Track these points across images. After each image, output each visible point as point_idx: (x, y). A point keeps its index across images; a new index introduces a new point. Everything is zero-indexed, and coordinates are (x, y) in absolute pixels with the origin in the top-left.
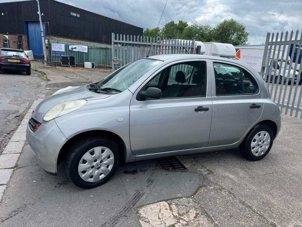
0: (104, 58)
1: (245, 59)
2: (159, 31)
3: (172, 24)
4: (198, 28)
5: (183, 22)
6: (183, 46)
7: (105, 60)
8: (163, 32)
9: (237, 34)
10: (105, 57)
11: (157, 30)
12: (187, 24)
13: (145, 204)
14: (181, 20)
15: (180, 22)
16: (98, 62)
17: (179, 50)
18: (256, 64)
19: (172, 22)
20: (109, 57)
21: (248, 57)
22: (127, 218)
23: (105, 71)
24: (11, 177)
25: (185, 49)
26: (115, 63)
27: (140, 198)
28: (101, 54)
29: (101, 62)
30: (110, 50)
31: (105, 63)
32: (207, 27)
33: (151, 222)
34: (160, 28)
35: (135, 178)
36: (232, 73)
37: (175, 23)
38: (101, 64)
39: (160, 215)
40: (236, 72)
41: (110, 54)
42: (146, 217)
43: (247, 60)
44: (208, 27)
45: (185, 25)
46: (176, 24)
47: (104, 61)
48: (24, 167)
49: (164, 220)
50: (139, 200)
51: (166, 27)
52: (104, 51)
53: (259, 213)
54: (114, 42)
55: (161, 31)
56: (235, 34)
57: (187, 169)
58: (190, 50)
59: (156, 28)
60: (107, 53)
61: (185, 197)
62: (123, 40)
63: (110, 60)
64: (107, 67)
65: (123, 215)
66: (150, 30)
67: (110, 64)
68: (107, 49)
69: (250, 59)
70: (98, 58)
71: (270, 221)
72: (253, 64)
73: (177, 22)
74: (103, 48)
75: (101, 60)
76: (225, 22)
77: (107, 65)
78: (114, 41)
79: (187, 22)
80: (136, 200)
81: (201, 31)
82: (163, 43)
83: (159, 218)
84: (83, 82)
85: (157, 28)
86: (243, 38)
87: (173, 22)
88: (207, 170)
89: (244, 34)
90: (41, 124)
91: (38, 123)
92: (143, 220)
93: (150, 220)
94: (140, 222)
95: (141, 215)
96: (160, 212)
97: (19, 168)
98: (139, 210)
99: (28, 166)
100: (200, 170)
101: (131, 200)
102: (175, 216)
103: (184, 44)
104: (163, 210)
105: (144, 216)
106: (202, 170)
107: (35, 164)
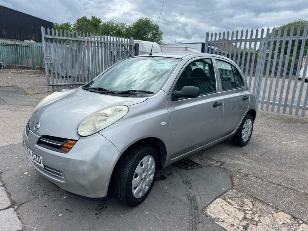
0: (13, 56)
2: (70, 26)
3: (84, 19)
4: (115, 25)
5: (97, 18)
6: (122, 43)
7: (16, 59)
8: (75, 28)
9: (152, 32)
10: (15, 55)
11: (68, 25)
12: (101, 20)
13: (205, 206)
14: (94, 16)
15: (93, 18)
16: (6, 62)
17: (115, 47)
19: (84, 17)
20: (21, 55)
22: (203, 223)
23: (19, 71)
24: (20, 219)
25: (124, 47)
26: (48, 62)
27: (196, 201)
28: (10, 52)
29: (10, 61)
30: (20, 47)
31: (16, 62)
32: (123, 25)
33: (226, 220)
34: (70, 24)
35: (170, 184)
37: (88, 18)
38: (10, 63)
39: (226, 211)
41: (21, 52)
42: (218, 217)
44: (125, 25)
45: (99, 21)
46: (89, 20)
47: (14, 60)
48: (27, 201)
49: (234, 215)
50: (197, 203)
51: (78, 22)
52: (13, 48)
53: (289, 187)
54: (45, 38)
55: (72, 26)
56: (150, 32)
57: (199, 164)
58: (129, 47)
59: (66, 23)
60: (17, 51)
61: (230, 190)
62: (55, 35)
63: (22, 59)
64: (18, 67)
65: (197, 222)
66: (59, 25)
67: (22, 63)
68: (17, 46)
70: (6, 57)
71: (302, 191)
73: (89, 18)
74: (10, 45)
75: (10, 60)
76: (140, 21)
77: (18, 64)
78: (45, 36)
79: (100, 19)
80: (194, 204)
81: (118, 29)
82: (98, 39)
83: (229, 215)
84: (5, 87)
85: (68, 23)
86: (158, 37)
87: (86, 18)
88: (217, 161)
89: (159, 33)
90: (77, 141)
91: (66, 140)
92: (218, 221)
93: (223, 219)
94: (217, 223)
95: (211, 216)
96: (224, 209)
97: (21, 204)
98: (206, 213)
99: (32, 199)
100: (210, 162)
101: (190, 206)
102: (239, 209)
103: (122, 41)
104: (224, 206)
105: (215, 217)
106: (212, 162)
107: (40, 195)
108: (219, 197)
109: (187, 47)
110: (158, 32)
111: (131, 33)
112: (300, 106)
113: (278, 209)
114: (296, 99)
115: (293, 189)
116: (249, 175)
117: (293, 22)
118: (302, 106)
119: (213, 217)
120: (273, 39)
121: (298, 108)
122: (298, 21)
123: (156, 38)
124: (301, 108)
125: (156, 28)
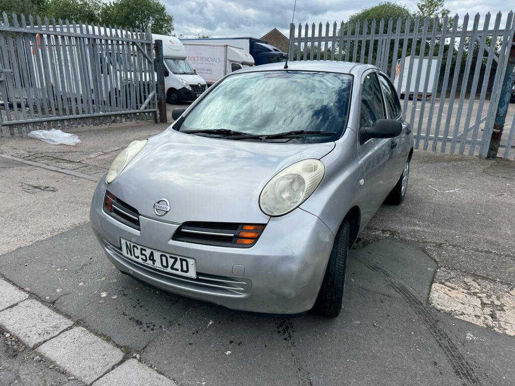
1: (193, 63)
9: (153, 18)
13: (426, 297)
18: (210, 70)
21: (196, 59)
24: (161, 373)
25: (137, 46)
27: (410, 293)
33: (465, 312)
35: (354, 274)
36: (191, 86)
39: (455, 299)
40: (197, 84)
42: (453, 310)
43: (195, 63)
44: (99, 2)
48: (150, 342)
49: (468, 303)
50: (413, 296)
53: (502, 254)
56: (151, 18)
58: (145, 47)
61: (437, 269)
65: (433, 321)
69: (201, 62)
72: (207, 70)
80: (411, 297)
81: (87, 9)
83: (462, 304)
86: (166, 25)
88: (381, 230)
89: (166, 18)
90: (265, 225)
91: (240, 226)
92: (457, 315)
93: (461, 311)
94: (457, 317)
95: (444, 310)
96: (450, 296)
97: (143, 349)
98: (433, 306)
99: (156, 337)
100: (374, 233)
101: (408, 300)
102: (468, 293)
103: (127, 35)
104: (448, 293)
105: (449, 310)
106: (377, 233)
107: (163, 327)
108: (433, 282)
109: (227, 46)
110: (164, 17)
111: (115, 19)
112: (439, 136)
113: (510, 284)
114: (424, 126)
115: (508, 256)
116: (443, 245)
117: (378, 6)
118: (442, 137)
119: (446, 310)
120: (399, 36)
121: (436, 139)
122: (384, 3)
123: (161, 27)
124: (440, 139)
125: (161, 10)
